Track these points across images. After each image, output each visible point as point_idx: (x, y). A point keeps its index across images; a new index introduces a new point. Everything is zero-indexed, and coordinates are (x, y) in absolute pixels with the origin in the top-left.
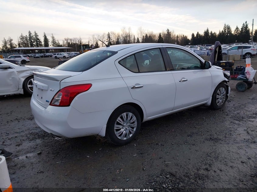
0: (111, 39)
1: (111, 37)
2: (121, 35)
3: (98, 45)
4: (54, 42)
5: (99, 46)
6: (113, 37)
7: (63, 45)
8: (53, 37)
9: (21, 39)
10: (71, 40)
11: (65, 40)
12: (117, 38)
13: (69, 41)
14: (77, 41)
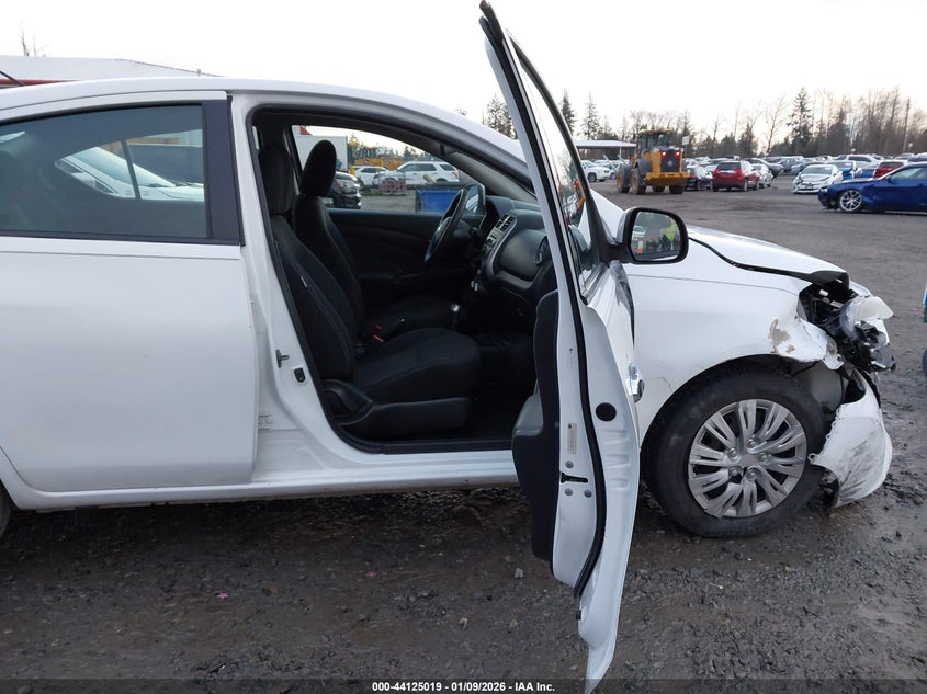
0: (810, 114)
1: (808, 106)
2: (858, 99)
3: (751, 137)
4: (591, 124)
5: (754, 140)
6: (818, 106)
7: (620, 136)
8: (591, 106)
9: (492, 110)
10: (652, 116)
11: (633, 116)
12: (836, 110)
13: (644, 121)
14: (675, 120)
